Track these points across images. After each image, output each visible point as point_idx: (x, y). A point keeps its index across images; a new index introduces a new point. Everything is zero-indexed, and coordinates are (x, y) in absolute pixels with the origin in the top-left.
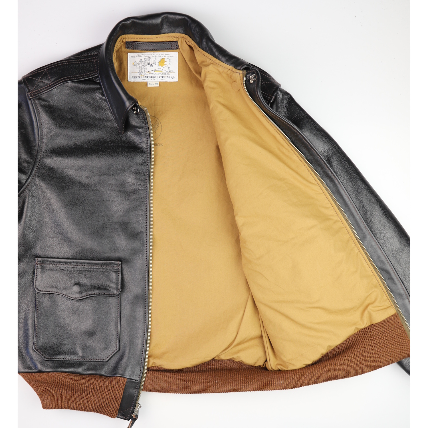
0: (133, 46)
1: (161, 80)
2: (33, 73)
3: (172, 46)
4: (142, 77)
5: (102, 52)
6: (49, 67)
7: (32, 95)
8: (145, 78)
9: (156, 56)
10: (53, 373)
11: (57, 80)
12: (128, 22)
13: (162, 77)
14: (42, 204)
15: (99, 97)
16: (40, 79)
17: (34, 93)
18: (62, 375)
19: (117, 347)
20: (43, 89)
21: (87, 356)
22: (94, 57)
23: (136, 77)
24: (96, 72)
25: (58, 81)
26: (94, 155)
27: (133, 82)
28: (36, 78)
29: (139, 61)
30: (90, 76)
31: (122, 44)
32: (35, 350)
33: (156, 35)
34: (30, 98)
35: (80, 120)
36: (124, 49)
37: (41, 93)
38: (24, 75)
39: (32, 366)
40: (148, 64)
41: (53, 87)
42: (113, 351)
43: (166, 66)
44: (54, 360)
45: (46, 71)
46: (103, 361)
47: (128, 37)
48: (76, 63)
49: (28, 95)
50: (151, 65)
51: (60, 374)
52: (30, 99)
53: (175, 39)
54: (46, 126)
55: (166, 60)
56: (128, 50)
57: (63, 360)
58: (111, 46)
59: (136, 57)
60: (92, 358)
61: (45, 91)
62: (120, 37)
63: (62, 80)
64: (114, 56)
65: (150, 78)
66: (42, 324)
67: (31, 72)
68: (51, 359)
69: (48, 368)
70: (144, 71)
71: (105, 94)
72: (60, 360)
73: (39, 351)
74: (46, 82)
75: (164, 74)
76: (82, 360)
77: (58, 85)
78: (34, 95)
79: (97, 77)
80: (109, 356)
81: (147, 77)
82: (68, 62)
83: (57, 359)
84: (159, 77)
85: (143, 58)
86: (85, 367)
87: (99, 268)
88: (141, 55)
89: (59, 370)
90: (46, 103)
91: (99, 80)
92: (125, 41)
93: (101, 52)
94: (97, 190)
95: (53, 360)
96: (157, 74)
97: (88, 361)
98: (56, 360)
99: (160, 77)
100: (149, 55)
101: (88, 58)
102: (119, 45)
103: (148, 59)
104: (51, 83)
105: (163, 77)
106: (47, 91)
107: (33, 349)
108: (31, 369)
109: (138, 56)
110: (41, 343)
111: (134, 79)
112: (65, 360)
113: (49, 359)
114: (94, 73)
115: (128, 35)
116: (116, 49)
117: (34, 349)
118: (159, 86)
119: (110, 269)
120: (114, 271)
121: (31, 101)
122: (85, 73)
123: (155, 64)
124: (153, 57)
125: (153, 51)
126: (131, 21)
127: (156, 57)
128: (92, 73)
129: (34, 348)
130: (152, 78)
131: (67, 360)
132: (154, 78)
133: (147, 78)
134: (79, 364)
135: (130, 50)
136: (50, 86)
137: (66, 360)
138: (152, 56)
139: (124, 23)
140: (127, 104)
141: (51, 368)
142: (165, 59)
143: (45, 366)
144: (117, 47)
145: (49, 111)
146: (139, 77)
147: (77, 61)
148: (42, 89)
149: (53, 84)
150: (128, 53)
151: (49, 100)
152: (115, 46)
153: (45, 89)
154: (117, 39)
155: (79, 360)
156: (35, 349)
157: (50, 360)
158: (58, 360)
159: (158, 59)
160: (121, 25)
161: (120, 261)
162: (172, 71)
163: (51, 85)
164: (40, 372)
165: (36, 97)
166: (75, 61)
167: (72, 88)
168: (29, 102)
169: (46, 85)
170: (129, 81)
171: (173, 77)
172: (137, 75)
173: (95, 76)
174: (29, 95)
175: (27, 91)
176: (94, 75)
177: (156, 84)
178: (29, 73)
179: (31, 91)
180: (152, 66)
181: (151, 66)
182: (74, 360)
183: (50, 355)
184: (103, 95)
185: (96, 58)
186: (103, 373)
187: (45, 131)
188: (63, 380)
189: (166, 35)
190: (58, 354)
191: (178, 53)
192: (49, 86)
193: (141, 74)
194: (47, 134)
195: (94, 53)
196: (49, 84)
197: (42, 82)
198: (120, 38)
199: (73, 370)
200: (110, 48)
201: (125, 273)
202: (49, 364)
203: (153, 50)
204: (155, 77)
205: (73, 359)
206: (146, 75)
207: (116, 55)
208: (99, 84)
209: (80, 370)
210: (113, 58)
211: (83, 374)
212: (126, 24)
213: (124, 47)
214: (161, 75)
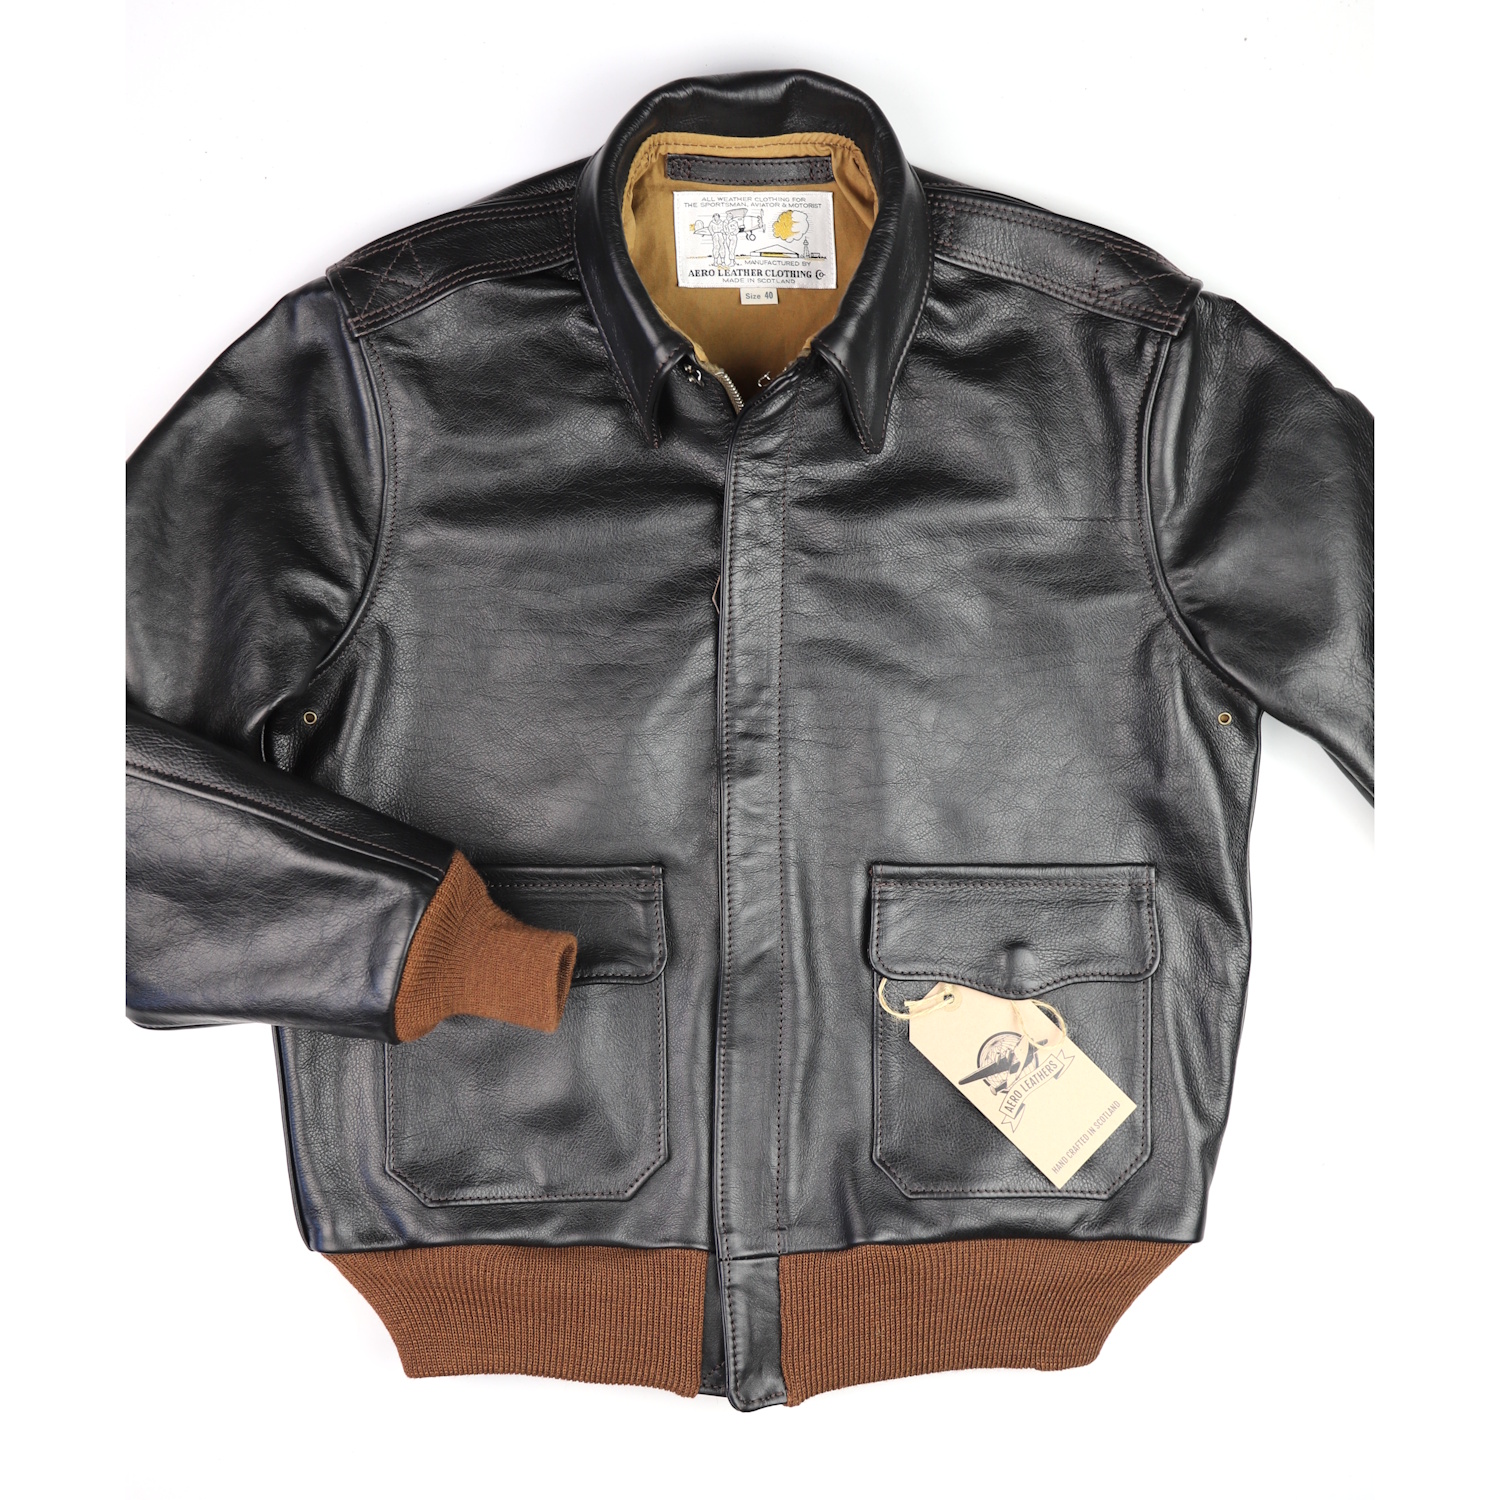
0: (689, 168)
1: (783, 281)
2: (364, 253)
3: (813, 172)
4: (723, 272)
5: (588, 185)
6: (417, 232)
7: (364, 325)
8: (733, 277)
9: (763, 205)
10: (454, 1248)
11: (445, 275)
12: (682, 94)
13: (785, 274)
14: (402, 686)
15: (580, 328)
16: (390, 273)
17: (369, 318)
18: (484, 1255)
19: (662, 1151)
20: (398, 306)
21: (564, 1185)
22: (563, 197)
23: (704, 273)
24: (569, 249)
25: (448, 277)
26: (569, 519)
27: (696, 290)
28: (377, 271)
29: (711, 219)
30: (548, 263)
31: (654, 160)
32: (392, 1175)
33: (764, 138)
34: (357, 335)
35: (518, 403)
36: (658, 178)
37: (391, 318)
38: (332, 263)
39: (385, 1227)
40: (741, 230)
41: (432, 298)
42: (648, 1164)
43: (797, 236)
44: (457, 1204)
45: (408, 246)
46: (618, 1197)
47: (675, 140)
48: (505, 220)
49: (348, 326)
50: (749, 233)
51: (477, 1249)
52: (356, 341)
53: (823, 151)
54: (408, 426)
55: (795, 216)
56: (673, 182)
57: (484, 1202)
58: (617, 164)
59: (698, 205)
60: (581, 1190)
61: (404, 311)
62: (649, 138)
63: (461, 275)
64: (625, 196)
65: (747, 277)
66: (409, 1086)
67: (358, 251)
68: (447, 1201)
69: (437, 1232)
70: (727, 253)
71: (597, 316)
72: (476, 1202)
73: (405, 1180)
74: (409, 281)
75: (791, 264)
76: (546, 1199)
77: (448, 293)
78: (369, 326)
79: (572, 265)
80: (637, 1181)
81: (737, 273)
82: (478, 216)
83: (466, 1200)
84: (775, 273)
85: (722, 210)
86: (556, 1223)
87: (590, 890)
88: (717, 201)
89: (475, 1236)
90: (406, 351)
91: (578, 273)
92: (664, 154)
93: (585, 180)
94: (580, 633)
95: (453, 1204)
96: (769, 263)
97: (567, 1201)
98: (461, 1203)
99: (780, 274)
100: (740, 202)
101: (541, 202)
102: (644, 162)
103: (740, 214)
104: (426, 284)
105: (789, 274)
106: (410, 313)
107: (385, 1173)
108: (384, 1238)
109: (706, 203)
110: (410, 1149)
111: (695, 277)
112: (492, 1202)
113: (439, 1201)
114: (563, 250)
115: (677, 134)
116: (633, 176)
117: (389, 1172)
118: (776, 302)
119: (626, 894)
120: (640, 897)
121: (360, 347)
122: (535, 252)
123: (762, 230)
124: (756, 207)
125: (754, 187)
126: (689, 91)
127: (764, 208)
128: (557, 253)
129: (387, 1169)
130: (756, 278)
131: (500, 1201)
132: (760, 277)
133: (738, 277)
134: (536, 1213)
135: (679, 182)
136: (421, 296)
137: (496, 1202)
138: (752, 204)
139: (667, 95)
140: (661, 354)
141: (447, 1230)
142: (793, 215)
143: (427, 1226)
144: (638, 170)
145: (417, 377)
146: (712, 273)
147: (509, 213)
148: (394, 304)
149: (433, 288)
150: (675, 193)
151: (415, 341)
152: (633, 165)
153: (404, 307)
154: (640, 145)
155: (539, 1200)
156: (393, 1171)
157: (443, 1206)
158: (469, 1203)
159: (771, 215)
160: (657, 100)
161: (659, 863)
162: (815, 255)
163: (425, 292)
164: (414, 1245)
165: (374, 332)
166: (501, 213)
167: (493, 302)
168: (352, 348)
169: (408, 293)
170: (681, 284)
171: (819, 275)
172: (706, 265)
173: (567, 261)
174: (352, 325)
175: (347, 313)
176: (562, 259)
177: (769, 295)
178: (351, 255)
179: (360, 314)
180: (752, 237)
181: (750, 236)
182: (522, 1200)
183: (440, 1189)
184: (592, 323)
185: (567, 202)
186: (619, 1236)
187: (403, 442)
188: (489, 1268)
189: (797, 136)
190: (468, 1182)
191: (831, 194)
192: (417, 296)
193: (719, 262)
194: (412, 452)
195: (562, 185)
196: (419, 289)
197: (395, 283)
198: (650, 140)
199: (520, 1235)
200: (615, 171)
201: (677, 904)
202: (440, 1218)
203: (754, 184)
204: (763, 273)
205: (517, 1197)
206: (736, 268)
207: (631, 196)
208: (577, 285)
209: (544, 1232)
210: (624, 203)
211: (555, 1246)
212: (675, 99)
213: (660, 172)
214: (783, 268)
